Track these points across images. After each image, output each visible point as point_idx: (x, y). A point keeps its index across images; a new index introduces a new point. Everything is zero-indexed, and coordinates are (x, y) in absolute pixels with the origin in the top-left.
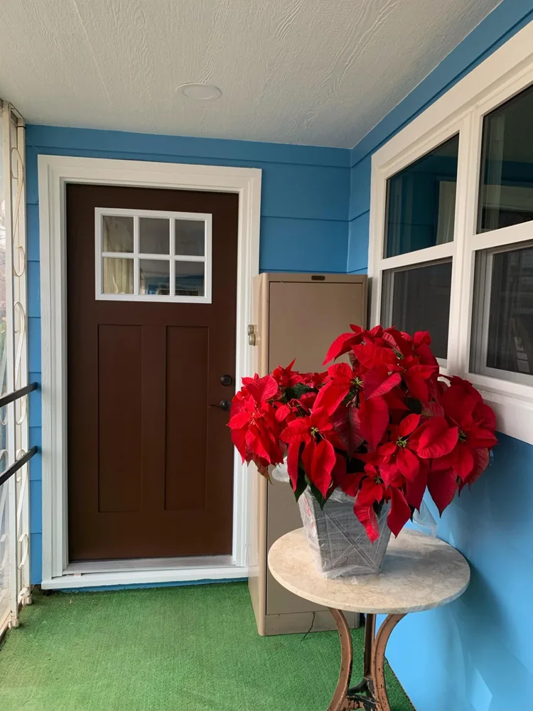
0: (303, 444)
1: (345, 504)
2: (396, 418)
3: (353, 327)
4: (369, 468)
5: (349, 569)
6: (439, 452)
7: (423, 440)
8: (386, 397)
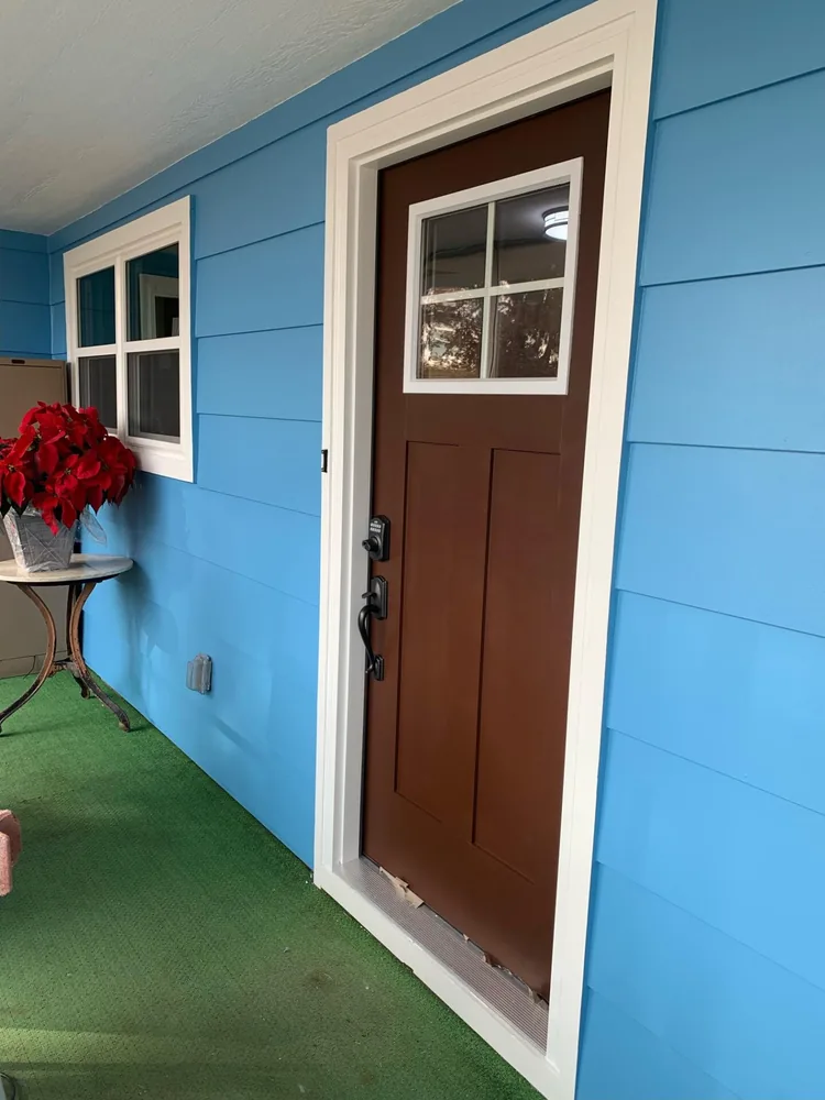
0: (4, 475)
1: (37, 516)
2: (63, 457)
3: (40, 403)
4: (48, 487)
5: (40, 566)
6: (90, 475)
7: (80, 469)
8: (56, 443)
